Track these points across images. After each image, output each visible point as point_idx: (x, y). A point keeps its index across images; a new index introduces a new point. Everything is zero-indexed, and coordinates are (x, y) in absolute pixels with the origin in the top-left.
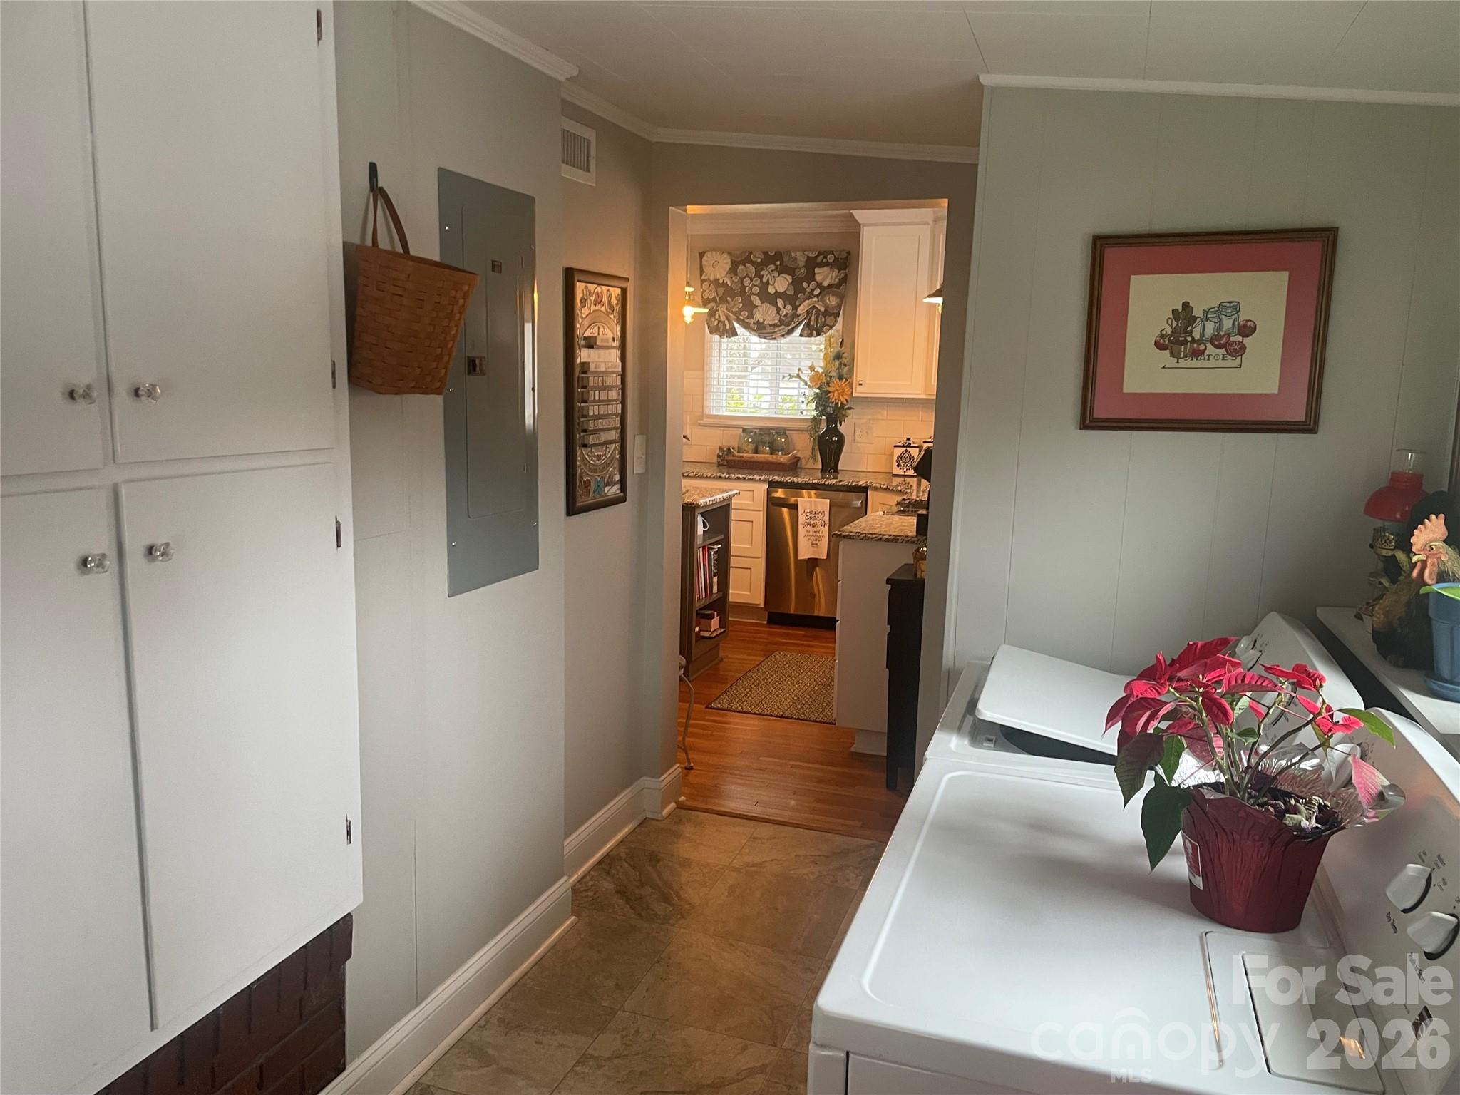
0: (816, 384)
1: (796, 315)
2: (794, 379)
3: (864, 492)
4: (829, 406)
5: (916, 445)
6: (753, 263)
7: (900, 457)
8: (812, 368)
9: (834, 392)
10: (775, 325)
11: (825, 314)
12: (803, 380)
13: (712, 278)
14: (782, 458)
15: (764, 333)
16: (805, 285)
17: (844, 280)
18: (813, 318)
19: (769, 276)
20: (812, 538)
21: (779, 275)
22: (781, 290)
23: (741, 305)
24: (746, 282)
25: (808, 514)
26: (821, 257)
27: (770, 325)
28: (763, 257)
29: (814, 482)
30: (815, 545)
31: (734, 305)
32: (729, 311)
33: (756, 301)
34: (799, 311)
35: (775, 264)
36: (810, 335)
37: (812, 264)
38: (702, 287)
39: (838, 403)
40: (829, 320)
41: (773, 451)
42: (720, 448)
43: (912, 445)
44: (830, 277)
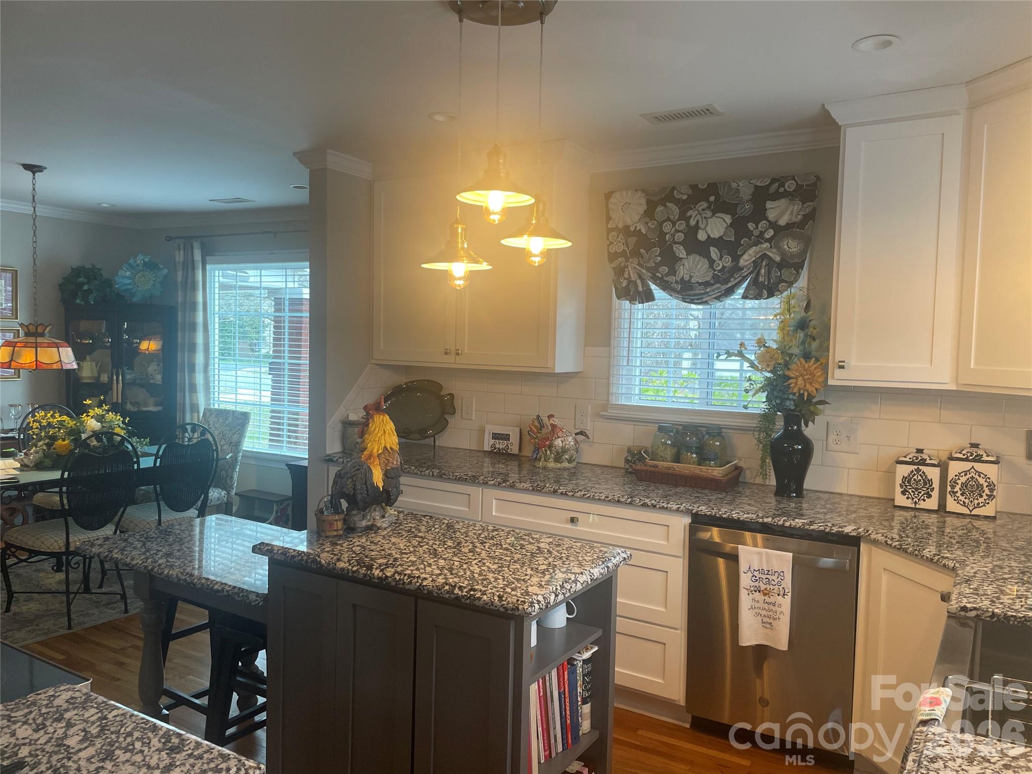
0: (768, 365)
1: (736, 269)
2: (733, 358)
3: (855, 546)
4: (788, 399)
5: (935, 462)
6: (677, 202)
7: (906, 480)
8: (761, 343)
9: (796, 378)
10: (707, 284)
11: (781, 266)
12: (748, 360)
13: (621, 225)
14: (717, 472)
15: (690, 295)
16: (751, 226)
17: (810, 217)
18: (763, 271)
19: (699, 217)
20: (763, 613)
21: (714, 215)
22: (715, 234)
23: (659, 258)
24: (667, 227)
25: (756, 574)
26: (777, 184)
27: (700, 284)
28: (690, 193)
29: (766, 520)
30: (768, 623)
31: (650, 259)
32: (642, 267)
33: (681, 252)
34: (742, 262)
35: (708, 201)
36: (758, 297)
37: (761, 196)
38: (608, 239)
39: (803, 394)
40: (786, 273)
41: (702, 460)
42: (629, 451)
43: (928, 461)
44: (789, 212)
